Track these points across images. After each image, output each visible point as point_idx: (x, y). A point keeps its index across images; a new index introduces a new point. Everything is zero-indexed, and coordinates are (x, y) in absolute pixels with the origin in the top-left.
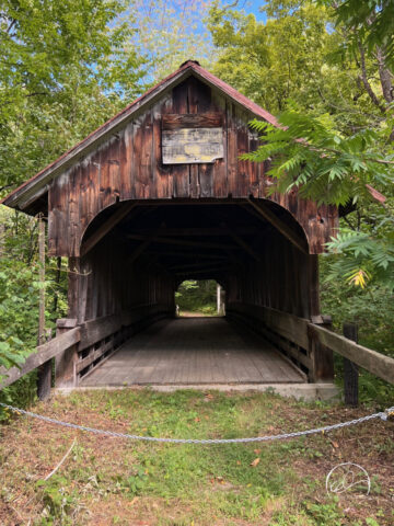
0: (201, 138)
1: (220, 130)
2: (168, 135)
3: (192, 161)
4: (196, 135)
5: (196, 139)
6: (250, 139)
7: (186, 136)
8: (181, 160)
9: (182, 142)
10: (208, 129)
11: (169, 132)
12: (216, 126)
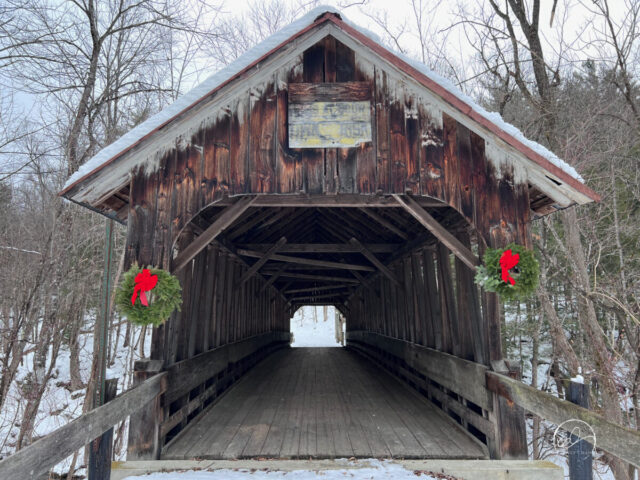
0: (342, 114)
1: (367, 104)
2: (296, 110)
3: (328, 145)
4: (335, 110)
5: (334, 116)
6: (406, 117)
7: (321, 112)
8: (313, 143)
9: (315, 119)
10: (350, 104)
11: (298, 107)
12: (362, 99)
